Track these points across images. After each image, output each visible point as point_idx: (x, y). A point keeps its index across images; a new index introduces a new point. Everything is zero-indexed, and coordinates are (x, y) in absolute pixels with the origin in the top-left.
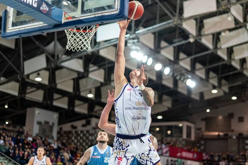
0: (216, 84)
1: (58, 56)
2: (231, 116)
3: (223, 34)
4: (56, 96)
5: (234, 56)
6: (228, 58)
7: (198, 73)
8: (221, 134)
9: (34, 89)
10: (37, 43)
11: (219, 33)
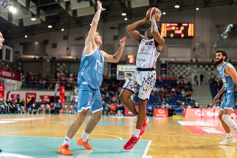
0: (35, 13)
2: (46, 42)
8: (37, 57)
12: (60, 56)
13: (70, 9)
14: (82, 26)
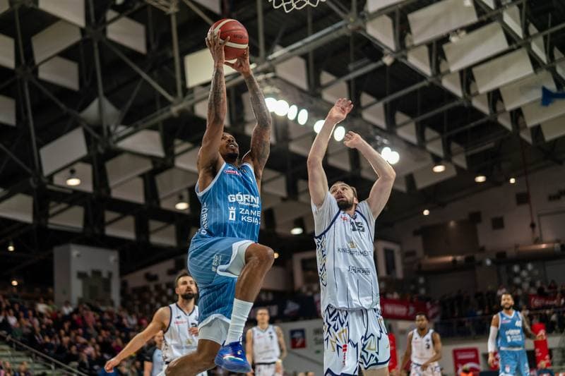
0: (440, 152)
1: (108, 128)
2: (475, 218)
3: (453, 39)
4: (109, 215)
5: (476, 88)
6: (464, 94)
7: (401, 132)
8: (459, 258)
9: (63, 206)
10: (62, 106)
11: (445, 39)
12: (517, 246)
13: (525, 127)
14: (560, 163)
